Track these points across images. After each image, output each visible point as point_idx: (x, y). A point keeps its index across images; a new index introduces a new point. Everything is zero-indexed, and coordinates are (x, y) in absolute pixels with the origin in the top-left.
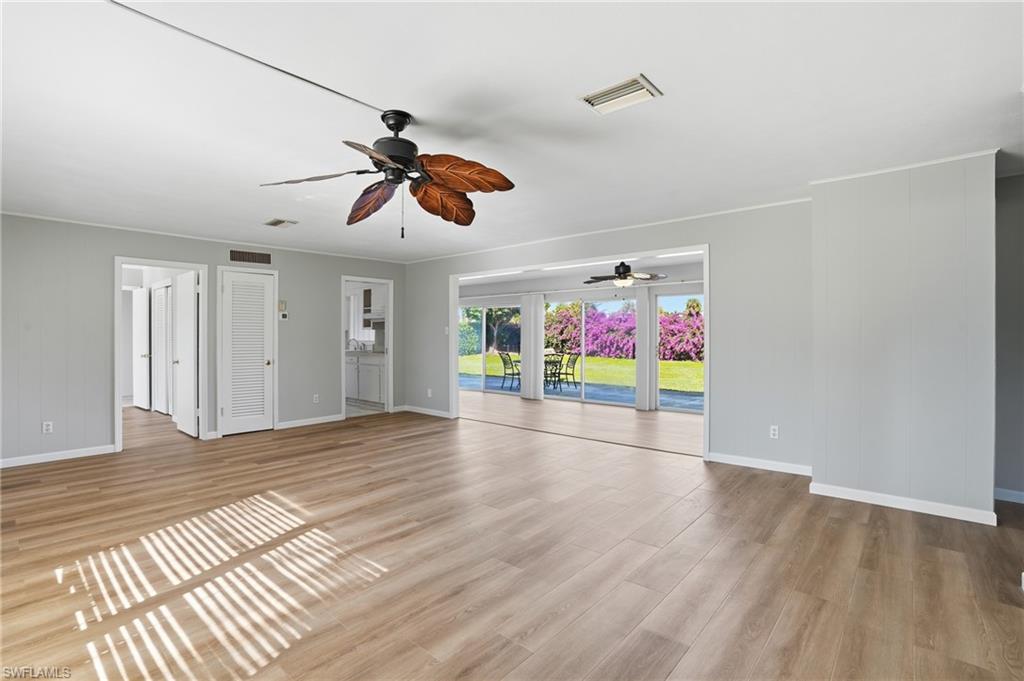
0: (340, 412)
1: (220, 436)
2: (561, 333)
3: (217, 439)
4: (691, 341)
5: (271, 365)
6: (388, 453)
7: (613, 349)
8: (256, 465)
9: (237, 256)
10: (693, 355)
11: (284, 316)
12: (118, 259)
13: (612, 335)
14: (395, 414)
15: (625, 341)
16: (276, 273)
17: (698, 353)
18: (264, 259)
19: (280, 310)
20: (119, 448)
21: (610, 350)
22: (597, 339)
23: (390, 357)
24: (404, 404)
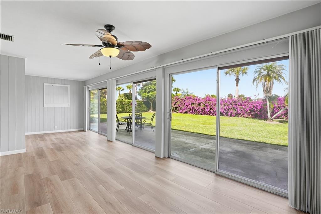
2: (175, 104)
4: (223, 108)
7: (193, 111)
10: (224, 114)
13: (193, 106)
15: (198, 108)
17: (226, 113)
21: (192, 111)
22: (188, 107)
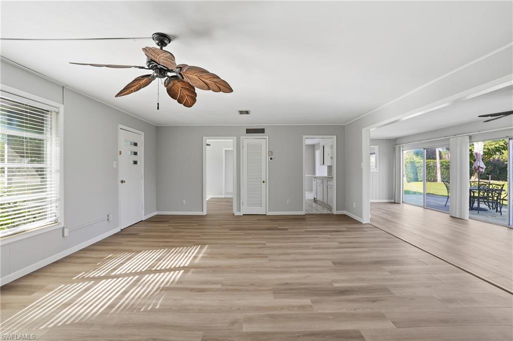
0: (302, 210)
1: (242, 215)
3: (240, 216)
5: (265, 183)
6: (288, 238)
8: (228, 231)
9: (249, 131)
11: (271, 159)
12: (204, 138)
14: (336, 215)
16: (267, 137)
18: (262, 131)
19: (269, 156)
20: (205, 213)
23: (334, 182)
24: (344, 210)
